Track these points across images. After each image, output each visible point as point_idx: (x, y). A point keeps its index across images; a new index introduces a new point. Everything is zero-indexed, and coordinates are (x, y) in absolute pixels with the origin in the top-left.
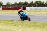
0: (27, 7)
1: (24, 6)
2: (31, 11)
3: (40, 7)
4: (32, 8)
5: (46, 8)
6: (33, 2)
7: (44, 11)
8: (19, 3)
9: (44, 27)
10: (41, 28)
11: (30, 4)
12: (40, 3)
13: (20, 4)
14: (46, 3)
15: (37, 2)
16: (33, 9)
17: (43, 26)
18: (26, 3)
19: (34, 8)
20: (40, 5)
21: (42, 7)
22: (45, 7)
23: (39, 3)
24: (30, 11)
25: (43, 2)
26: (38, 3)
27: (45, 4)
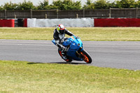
0: (30, 18)
1: (20, 15)
2: (43, 30)
3: (69, 18)
4: (46, 21)
5: (84, 21)
6: (46, 3)
7: (81, 30)
8: (6, 5)
9: (80, 77)
10: (71, 80)
11: (39, 8)
12: (68, 8)
13: (10, 9)
14: (85, 6)
15: (58, 2)
16: (47, 24)
17: (78, 76)
18: (27, 5)
19: (49, 23)
20: (68, 11)
21: (75, 17)
22: (84, 19)
23: (66, 6)
24: (39, 31)
25: (78, 4)
26: (62, 8)
27: (82, 11)
